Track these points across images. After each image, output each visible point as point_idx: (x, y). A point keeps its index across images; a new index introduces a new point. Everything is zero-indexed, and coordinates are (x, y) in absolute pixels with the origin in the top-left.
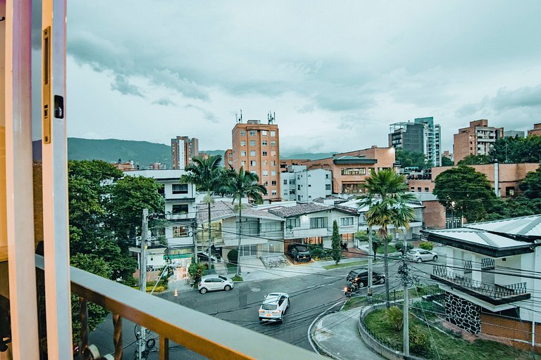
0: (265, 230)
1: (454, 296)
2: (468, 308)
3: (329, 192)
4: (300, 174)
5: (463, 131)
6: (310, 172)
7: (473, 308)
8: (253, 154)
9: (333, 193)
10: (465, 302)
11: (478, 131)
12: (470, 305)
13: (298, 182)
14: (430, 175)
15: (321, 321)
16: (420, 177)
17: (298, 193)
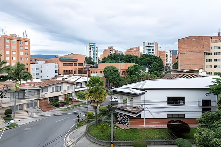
0: (28, 95)
1: (121, 113)
2: (125, 117)
3: (57, 74)
4: (42, 65)
5: (106, 50)
6: (47, 64)
7: (127, 117)
8: (14, 53)
9: (59, 74)
10: (125, 115)
11: (110, 51)
12: (126, 116)
13: (40, 69)
14: (98, 67)
15: (69, 137)
16: (94, 67)
17: (40, 74)
